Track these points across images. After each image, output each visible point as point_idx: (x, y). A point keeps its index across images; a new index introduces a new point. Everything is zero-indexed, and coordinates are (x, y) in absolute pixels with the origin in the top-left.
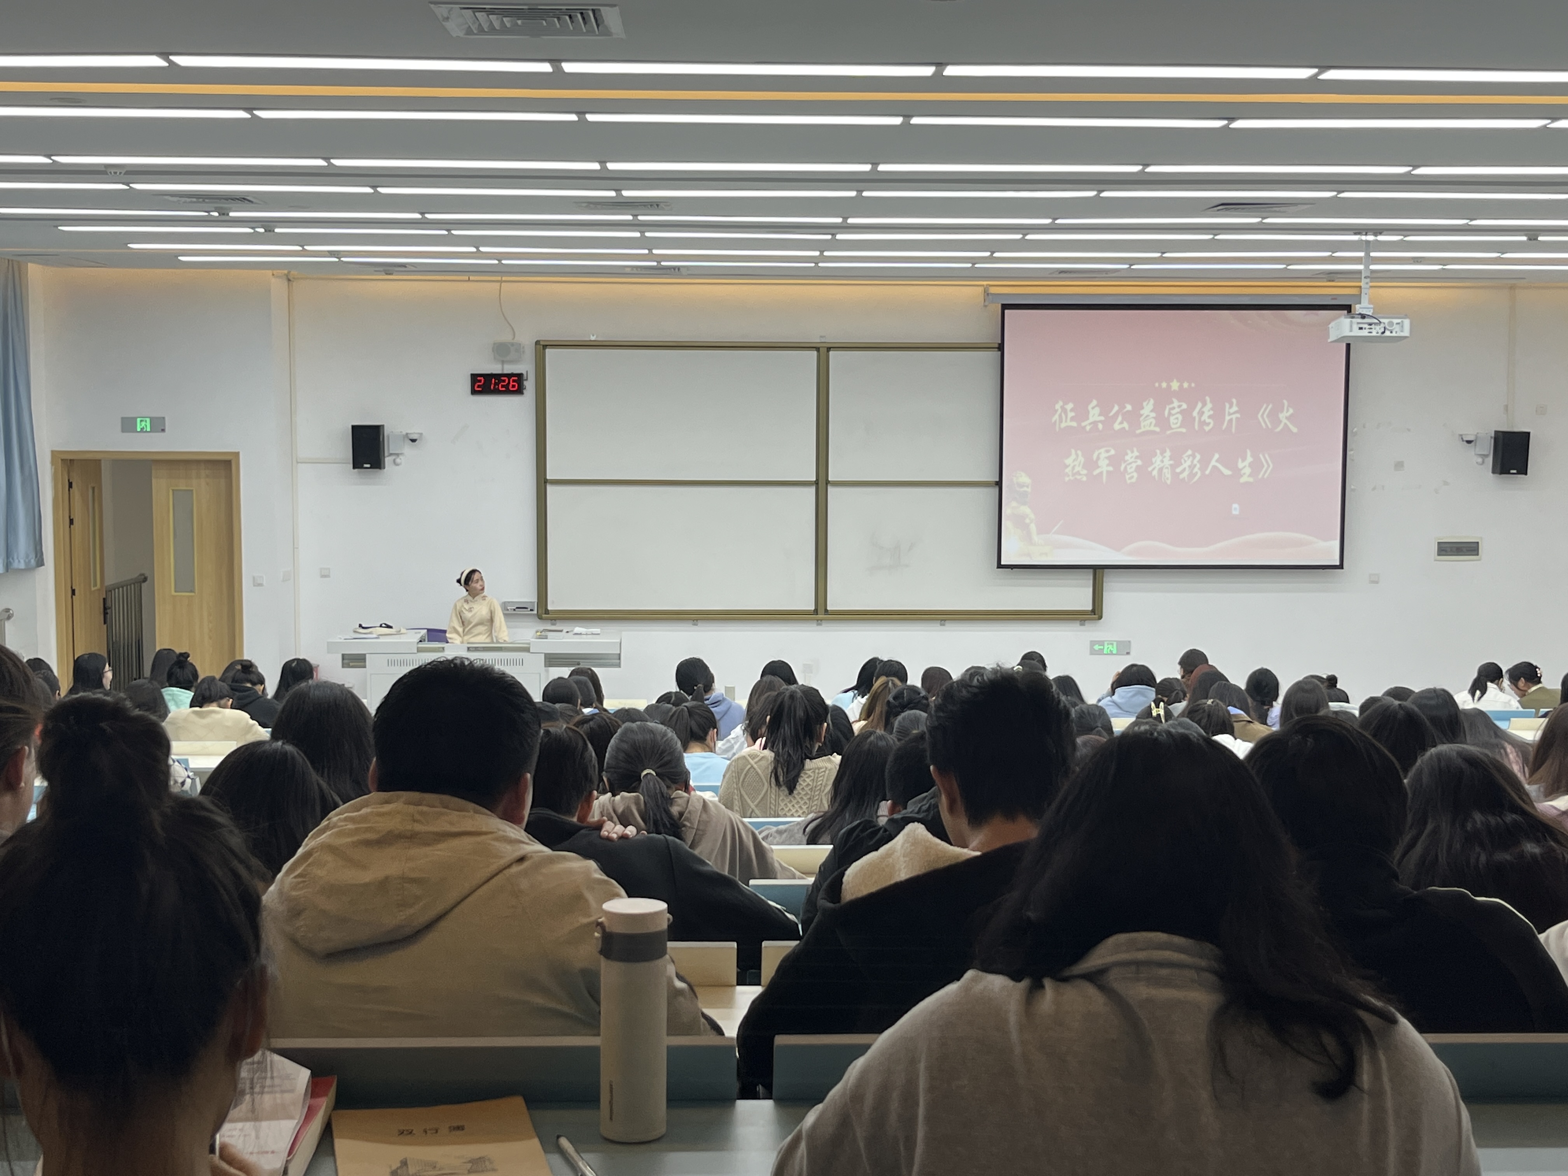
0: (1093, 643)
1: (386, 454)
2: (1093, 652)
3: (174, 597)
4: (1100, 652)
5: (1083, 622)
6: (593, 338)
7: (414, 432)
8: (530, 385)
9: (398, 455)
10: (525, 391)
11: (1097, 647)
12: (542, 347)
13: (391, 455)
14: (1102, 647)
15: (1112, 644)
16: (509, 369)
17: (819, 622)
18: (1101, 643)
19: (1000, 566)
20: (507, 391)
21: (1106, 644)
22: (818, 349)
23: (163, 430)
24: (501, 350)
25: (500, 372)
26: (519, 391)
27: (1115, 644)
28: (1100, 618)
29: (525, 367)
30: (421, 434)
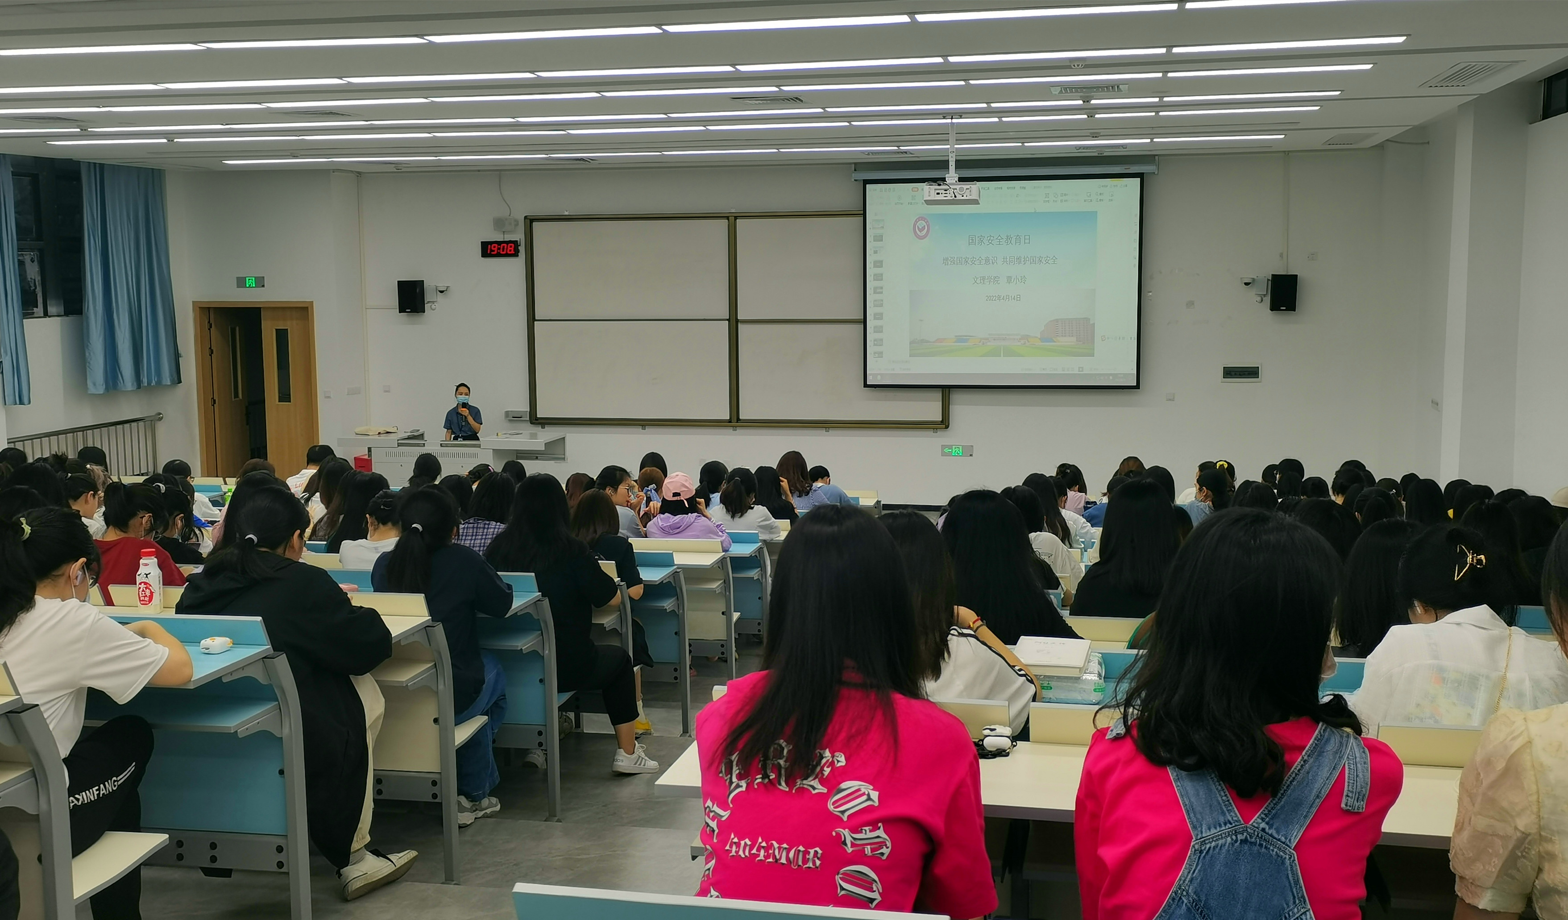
0: (943, 447)
1: (426, 302)
2: (944, 454)
3: (278, 405)
4: (950, 454)
5: (935, 429)
6: (566, 213)
7: (442, 286)
8: (522, 249)
9: (433, 302)
10: (519, 254)
11: (947, 450)
12: (530, 221)
13: (428, 302)
14: (950, 450)
15: (959, 448)
16: (508, 238)
17: (735, 428)
18: (950, 447)
19: (866, 385)
20: (506, 255)
21: (954, 447)
22: (728, 218)
23: (263, 286)
24: (499, 223)
25: (502, 240)
26: (516, 254)
27: (961, 447)
28: (947, 427)
29: (519, 236)
30: (448, 287)
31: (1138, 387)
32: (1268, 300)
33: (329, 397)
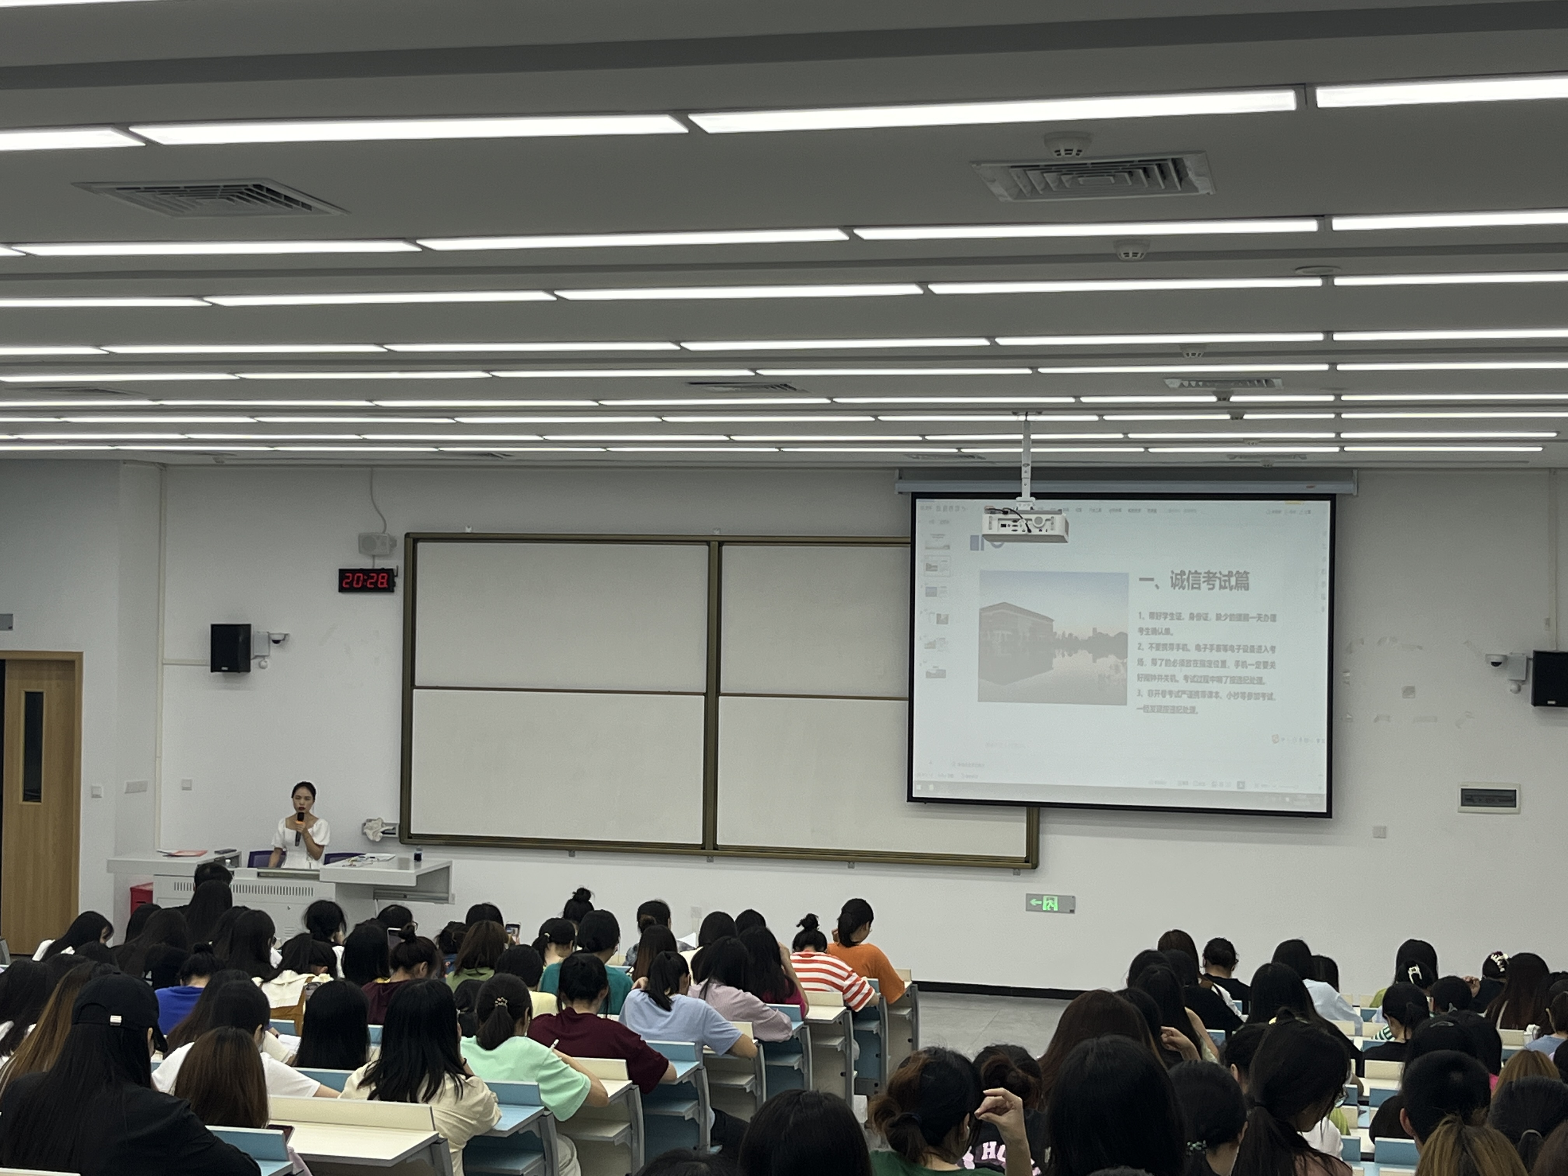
0: (1029, 897)
1: (252, 657)
2: (1030, 908)
3: (22, 806)
4: (1039, 909)
5: (1017, 870)
6: (468, 530)
7: (277, 631)
8: (400, 582)
9: (263, 657)
10: (395, 589)
11: (1034, 902)
12: (413, 540)
13: (256, 657)
14: (1040, 903)
15: (1053, 899)
16: (380, 564)
17: (710, 858)
18: (1040, 897)
19: (911, 799)
20: (376, 589)
21: (1045, 898)
22: (708, 543)
23: (11, 628)
24: (367, 543)
25: (370, 567)
26: (390, 588)
27: (1056, 898)
28: (1035, 866)
29: (396, 562)
30: (286, 635)
31: (1328, 814)
32: (1528, 688)
33: (98, 796)
